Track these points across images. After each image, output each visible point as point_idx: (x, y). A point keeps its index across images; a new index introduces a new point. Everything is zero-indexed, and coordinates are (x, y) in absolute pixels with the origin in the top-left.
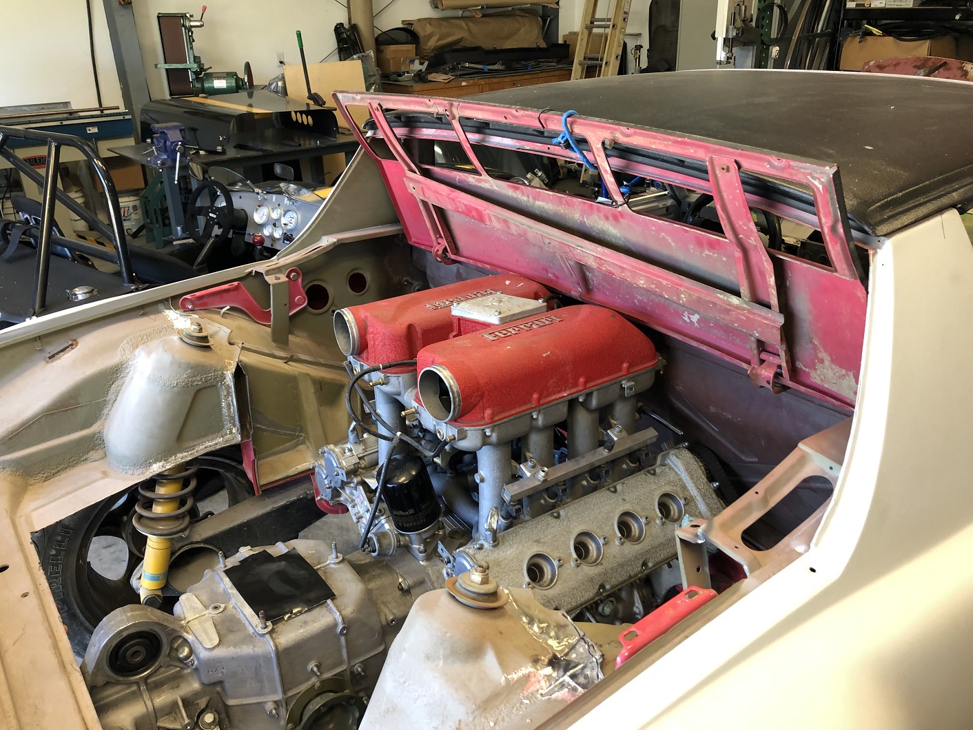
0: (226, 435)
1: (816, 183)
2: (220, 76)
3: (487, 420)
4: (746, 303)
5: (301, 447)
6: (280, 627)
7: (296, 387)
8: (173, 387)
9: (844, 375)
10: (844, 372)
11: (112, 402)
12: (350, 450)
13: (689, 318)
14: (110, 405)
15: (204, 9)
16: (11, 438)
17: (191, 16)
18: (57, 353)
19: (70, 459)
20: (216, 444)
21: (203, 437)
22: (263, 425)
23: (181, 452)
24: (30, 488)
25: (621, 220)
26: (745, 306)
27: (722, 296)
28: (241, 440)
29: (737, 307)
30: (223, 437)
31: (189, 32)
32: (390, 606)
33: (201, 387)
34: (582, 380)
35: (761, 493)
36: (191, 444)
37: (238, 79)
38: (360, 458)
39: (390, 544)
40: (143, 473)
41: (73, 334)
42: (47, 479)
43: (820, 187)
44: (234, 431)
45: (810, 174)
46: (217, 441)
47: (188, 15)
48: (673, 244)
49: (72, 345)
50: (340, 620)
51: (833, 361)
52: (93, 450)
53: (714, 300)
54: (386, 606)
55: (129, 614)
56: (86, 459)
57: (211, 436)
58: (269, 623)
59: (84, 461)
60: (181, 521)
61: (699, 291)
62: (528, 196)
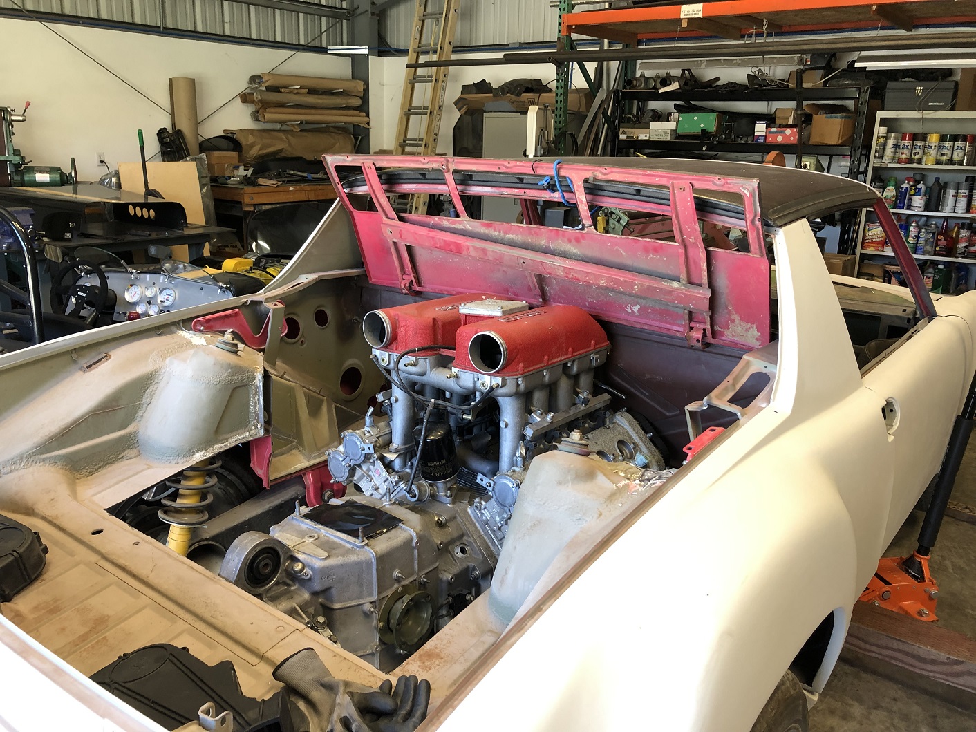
0: (251, 430)
1: (745, 191)
2: (42, 170)
3: (520, 371)
4: (684, 285)
6: (371, 542)
8: (216, 384)
9: (749, 328)
10: (749, 325)
11: (146, 405)
12: (369, 432)
13: (631, 309)
14: (144, 408)
15: (28, 104)
16: (62, 435)
17: (12, 110)
18: (94, 364)
19: (109, 457)
21: (234, 430)
23: (217, 443)
24: (80, 480)
25: (582, 241)
26: (683, 287)
27: (666, 283)
28: (264, 435)
29: (677, 289)
30: (249, 431)
31: (9, 125)
32: (434, 536)
33: (237, 385)
34: (570, 350)
35: (731, 381)
36: (225, 436)
37: (62, 174)
38: (378, 438)
40: (187, 461)
41: (103, 348)
42: (91, 474)
43: (748, 194)
44: (258, 427)
45: (742, 186)
47: (9, 109)
48: (624, 254)
49: (106, 356)
50: (414, 535)
51: (742, 319)
52: (127, 449)
53: (661, 286)
56: (122, 457)
57: (240, 431)
58: (364, 539)
59: (120, 458)
60: (202, 514)
61: (648, 282)
62: (500, 232)
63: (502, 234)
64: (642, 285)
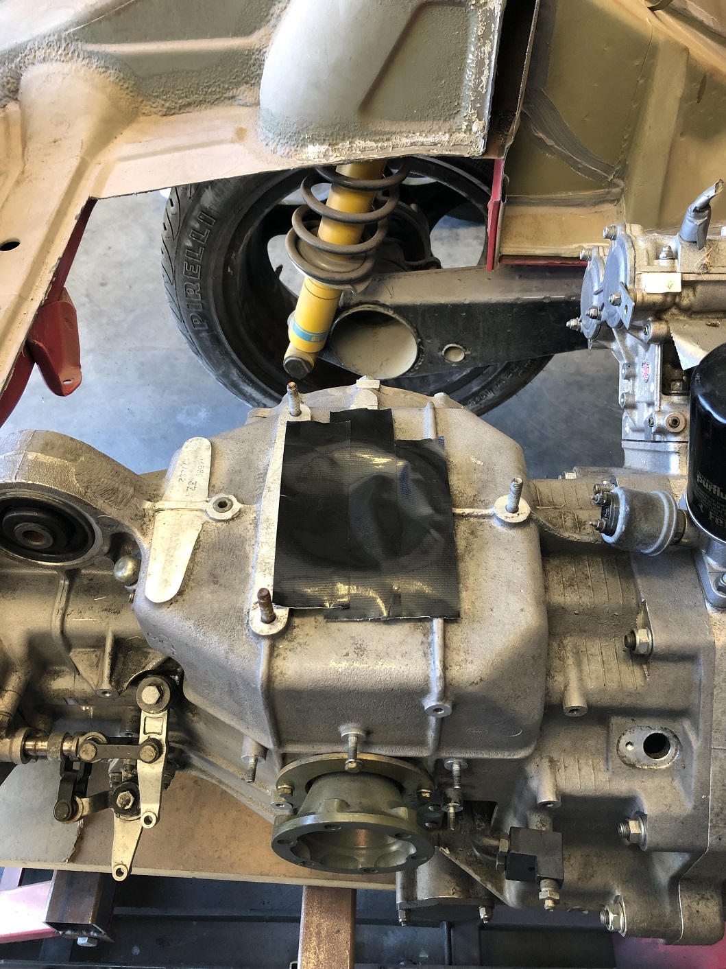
0: (459, 130)
5: (608, 207)
6: (307, 627)
7: (647, 73)
19: (208, 87)
20: (435, 144)
21: (413, 119)
22: (550, 137)
23: (364, 137)
24: (142, 118)
28: (483, 155)
30: (451, 132)
32: (586, 667)
36: (387, 127)
39: (654, 537)
40: (288, 156)
42: (168, 112)
44: (475, 128)
46: (437, 139)
50: (436, 687)
52: (247, 83)
54: (579, 664)
55: (31, 456)
56: (233, 97)
57: (429, 123)
58: (282, 613)
59: (230, 99)
60: (358, 265)
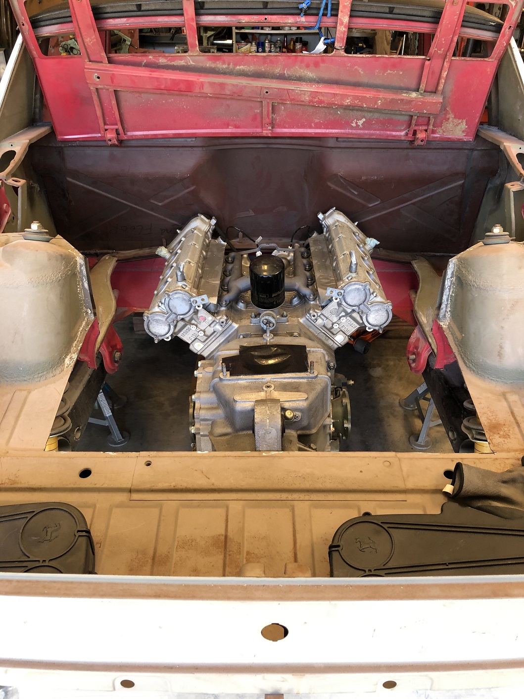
4: (421, 94)
9: (459, 123)
13: (356, 123)
28: (94, 319)
29: (416, 98)
44: (89, 313)
48: (362, 72)
51: (455, 117)
61: (390, 96)
62: (229, 64)
63: (231, 66)
64: (385, 99)
